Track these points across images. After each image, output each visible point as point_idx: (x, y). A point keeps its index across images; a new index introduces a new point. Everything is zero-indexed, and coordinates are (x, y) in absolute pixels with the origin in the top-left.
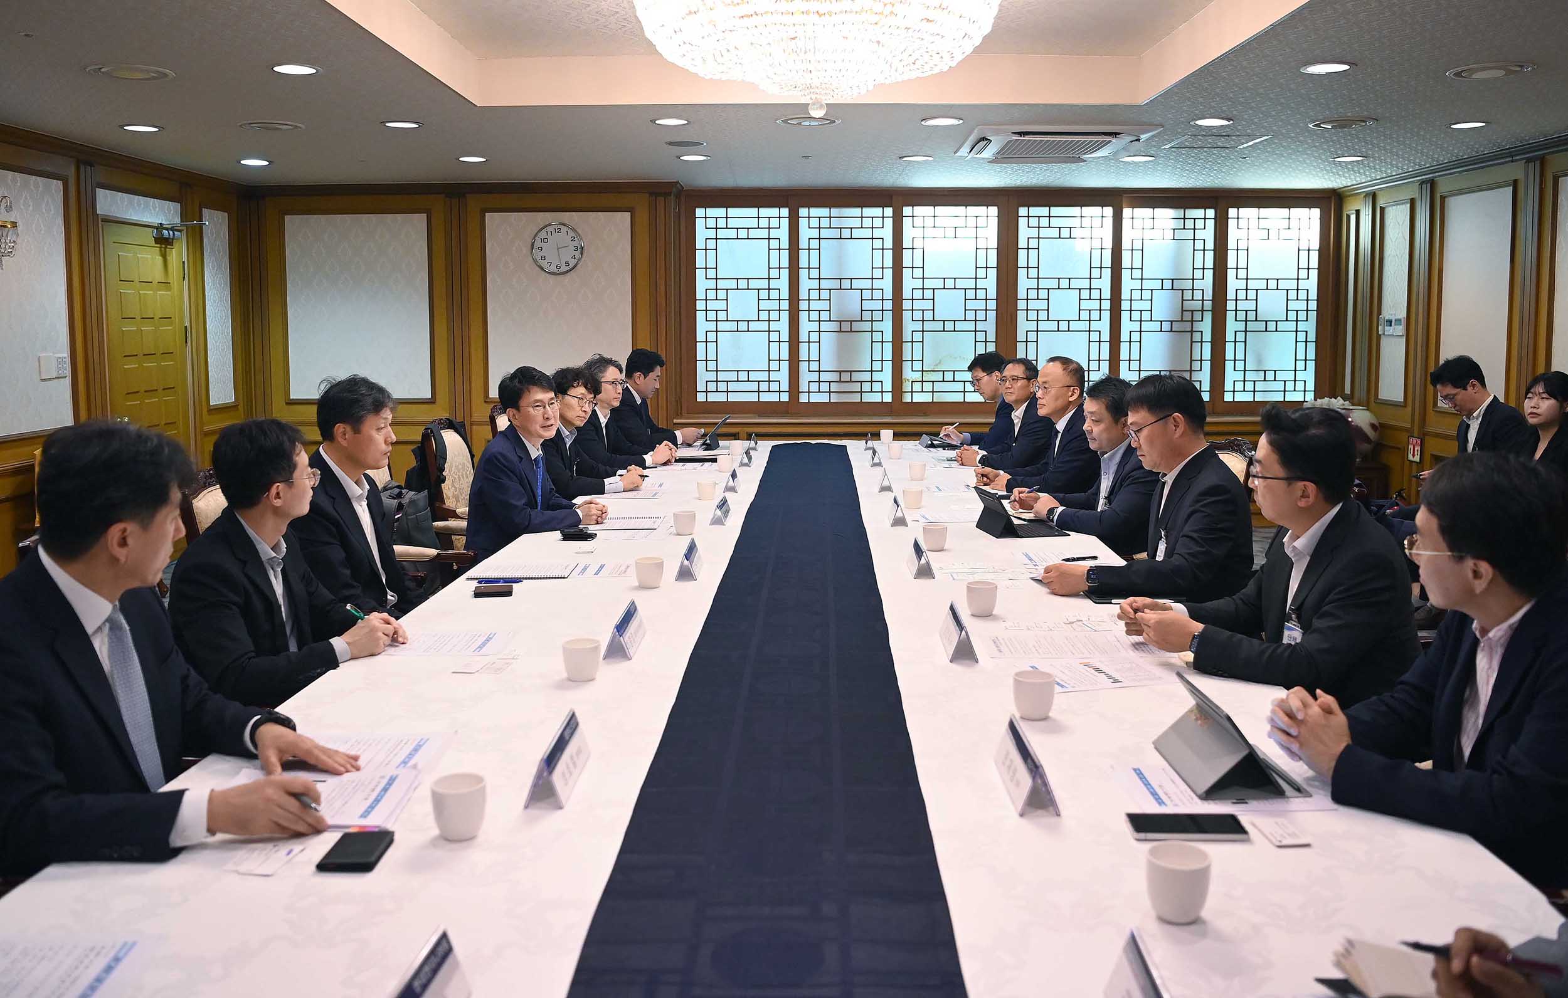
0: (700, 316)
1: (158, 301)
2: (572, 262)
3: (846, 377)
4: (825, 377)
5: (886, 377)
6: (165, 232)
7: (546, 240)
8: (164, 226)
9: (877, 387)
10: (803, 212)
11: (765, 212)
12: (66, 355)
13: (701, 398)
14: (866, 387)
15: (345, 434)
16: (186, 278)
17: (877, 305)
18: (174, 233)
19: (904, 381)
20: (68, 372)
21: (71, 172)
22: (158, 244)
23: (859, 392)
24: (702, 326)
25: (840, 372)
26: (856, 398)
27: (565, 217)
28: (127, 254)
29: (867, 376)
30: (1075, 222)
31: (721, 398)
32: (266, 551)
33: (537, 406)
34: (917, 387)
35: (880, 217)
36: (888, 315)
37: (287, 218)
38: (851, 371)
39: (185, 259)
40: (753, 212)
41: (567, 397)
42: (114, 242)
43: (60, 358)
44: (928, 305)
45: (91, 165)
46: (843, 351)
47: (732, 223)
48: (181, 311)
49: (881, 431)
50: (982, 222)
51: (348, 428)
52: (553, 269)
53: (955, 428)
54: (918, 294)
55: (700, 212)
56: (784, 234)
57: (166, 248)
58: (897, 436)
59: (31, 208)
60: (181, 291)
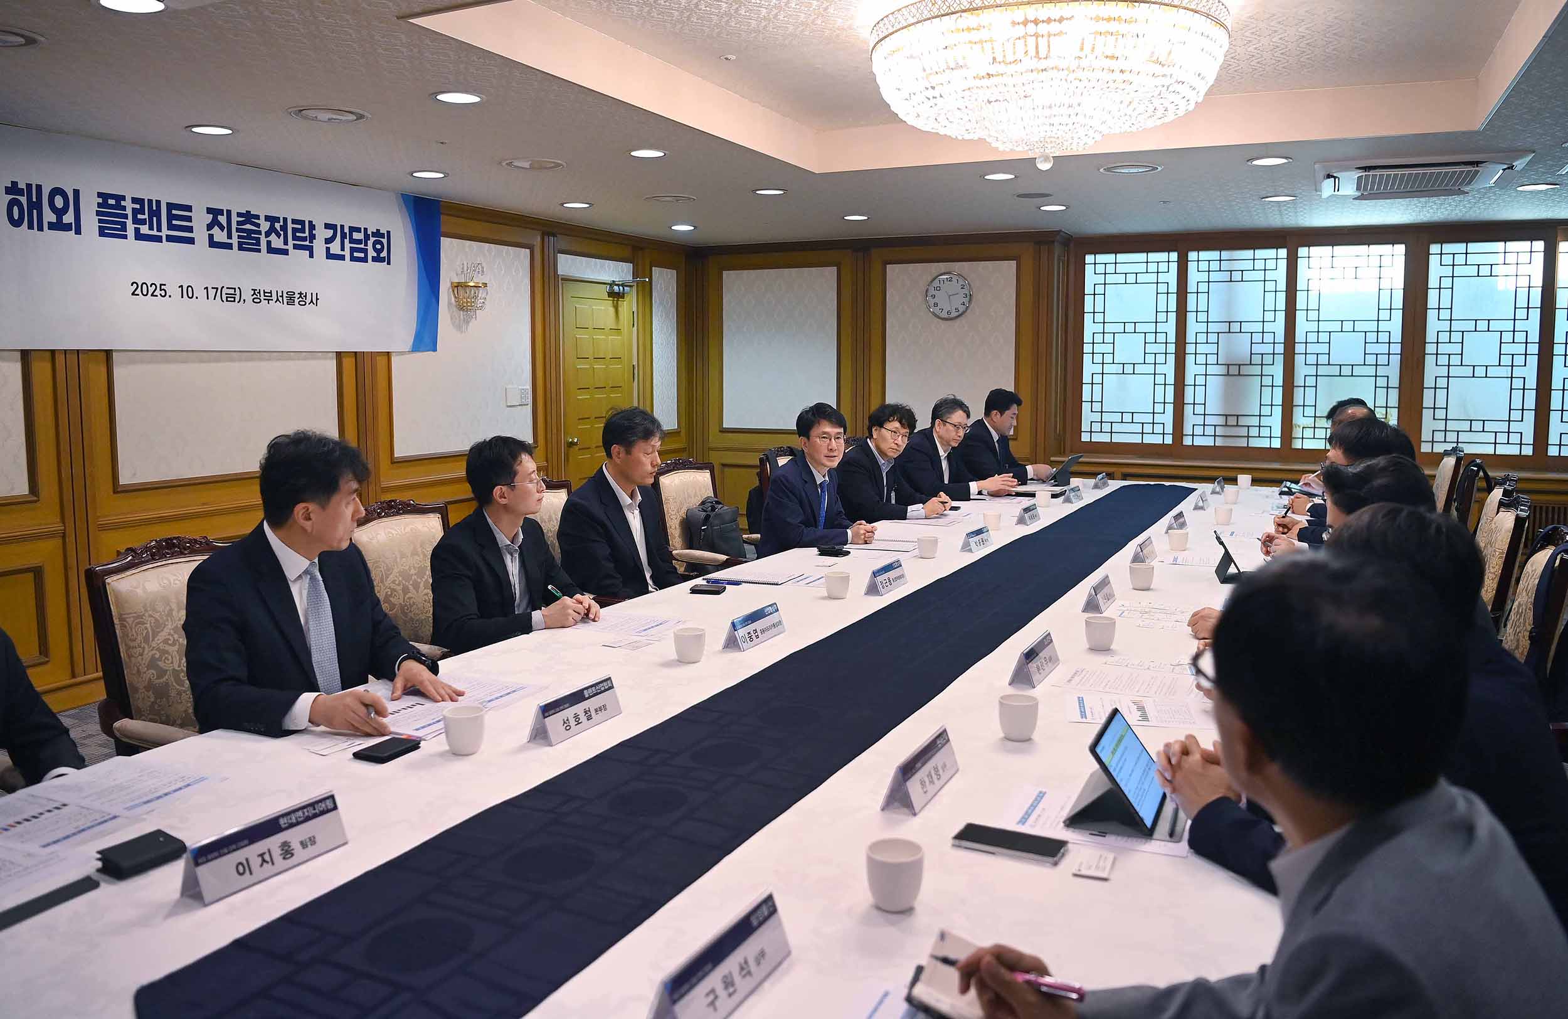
0: (1087, 359)
1: (610, 344)
2: (962, 309)
3: (1232, 421)
4: (1210, 420)
5: (1275, 422)
6: (616, 288)
7: (938, 289)
8: (616, 283)
9: (1265, 432)
10: (1193, 255)
11: (1154, 256)
12: (528, 387)
13: (1085, 438)
14: (1254, 432)
15: (619, 454)
16: (635, 325)
17: (1268, 349)
18: (624, 288)
19: (1294, 426)
20: (530, 400)
21: (537, 241)
22: (611, 297)
23: (1246, 437)
24: (1089, 368)
25: (1226, 416)
26: (1243, 443)
27: (957, 266)
28: (582, 306)
29: (1255, 421)
30: (1499, 258)
31: (1105, 438)
32: (503, 540)
33: (824, 437)
34: (1308, 433)
35: (1274, 259)
36: (1280, 360)
37: (725, 273)
38: (1238, 416)
39: (635, 309)
40: (1141, 257)
41: (883, 430)
42: (572, 297)
43: (523, 389)
44: (1324, 348)
45: (554, 235)
46: (1231, 394)
47: (1120, 268)
48: (630, 351)
49: (1238, 476)
50: (1386, 261)
51: (622, 449)
52: (944, 315)
53: (1316, 476)
54: (1312, 337)
55: (1089, 258)
56: (1172, 278)
57: (618, 301)
58: (1255, 482)
59: (503, 272)
60: (631, 333)
